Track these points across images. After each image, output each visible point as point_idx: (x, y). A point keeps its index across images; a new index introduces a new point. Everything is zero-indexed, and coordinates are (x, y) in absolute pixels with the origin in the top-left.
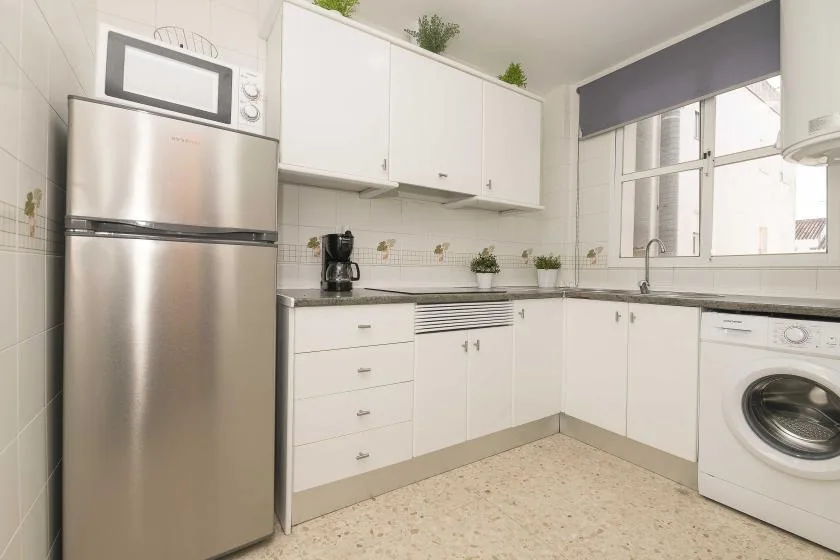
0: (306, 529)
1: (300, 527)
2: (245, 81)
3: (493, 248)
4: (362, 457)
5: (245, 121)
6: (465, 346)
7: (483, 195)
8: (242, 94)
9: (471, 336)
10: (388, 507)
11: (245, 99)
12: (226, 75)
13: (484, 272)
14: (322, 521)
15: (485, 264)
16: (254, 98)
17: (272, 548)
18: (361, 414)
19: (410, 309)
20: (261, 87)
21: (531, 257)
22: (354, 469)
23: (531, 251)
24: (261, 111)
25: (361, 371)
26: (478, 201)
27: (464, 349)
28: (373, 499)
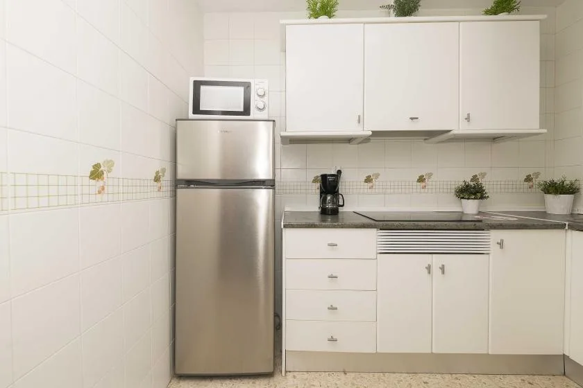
0: (294, 377)
1: (291, 374)
2: (258, 87)
3: (483, 175)
4: (332, 340)
5: (258, 112)
6: (429, 268)
7: (460, 128)
8: (256, 96)
9: (437, 260)
10: (353, 384)
11: (258, 98)
12: (247, 86)
13: (468, 199)
14: (306, 375)
15: (471, 191)
16: (263, 96)
17: (273, 381)
18: (332, 308)
19: (373, 234)
20: (266, 88)
21: (535, 181)
22: (327, 347)
23: (537, 174)
24: (267, 103)
25: (331, 277)
26: (455, 135)
27: (426, 271)
28: (345, 374)
